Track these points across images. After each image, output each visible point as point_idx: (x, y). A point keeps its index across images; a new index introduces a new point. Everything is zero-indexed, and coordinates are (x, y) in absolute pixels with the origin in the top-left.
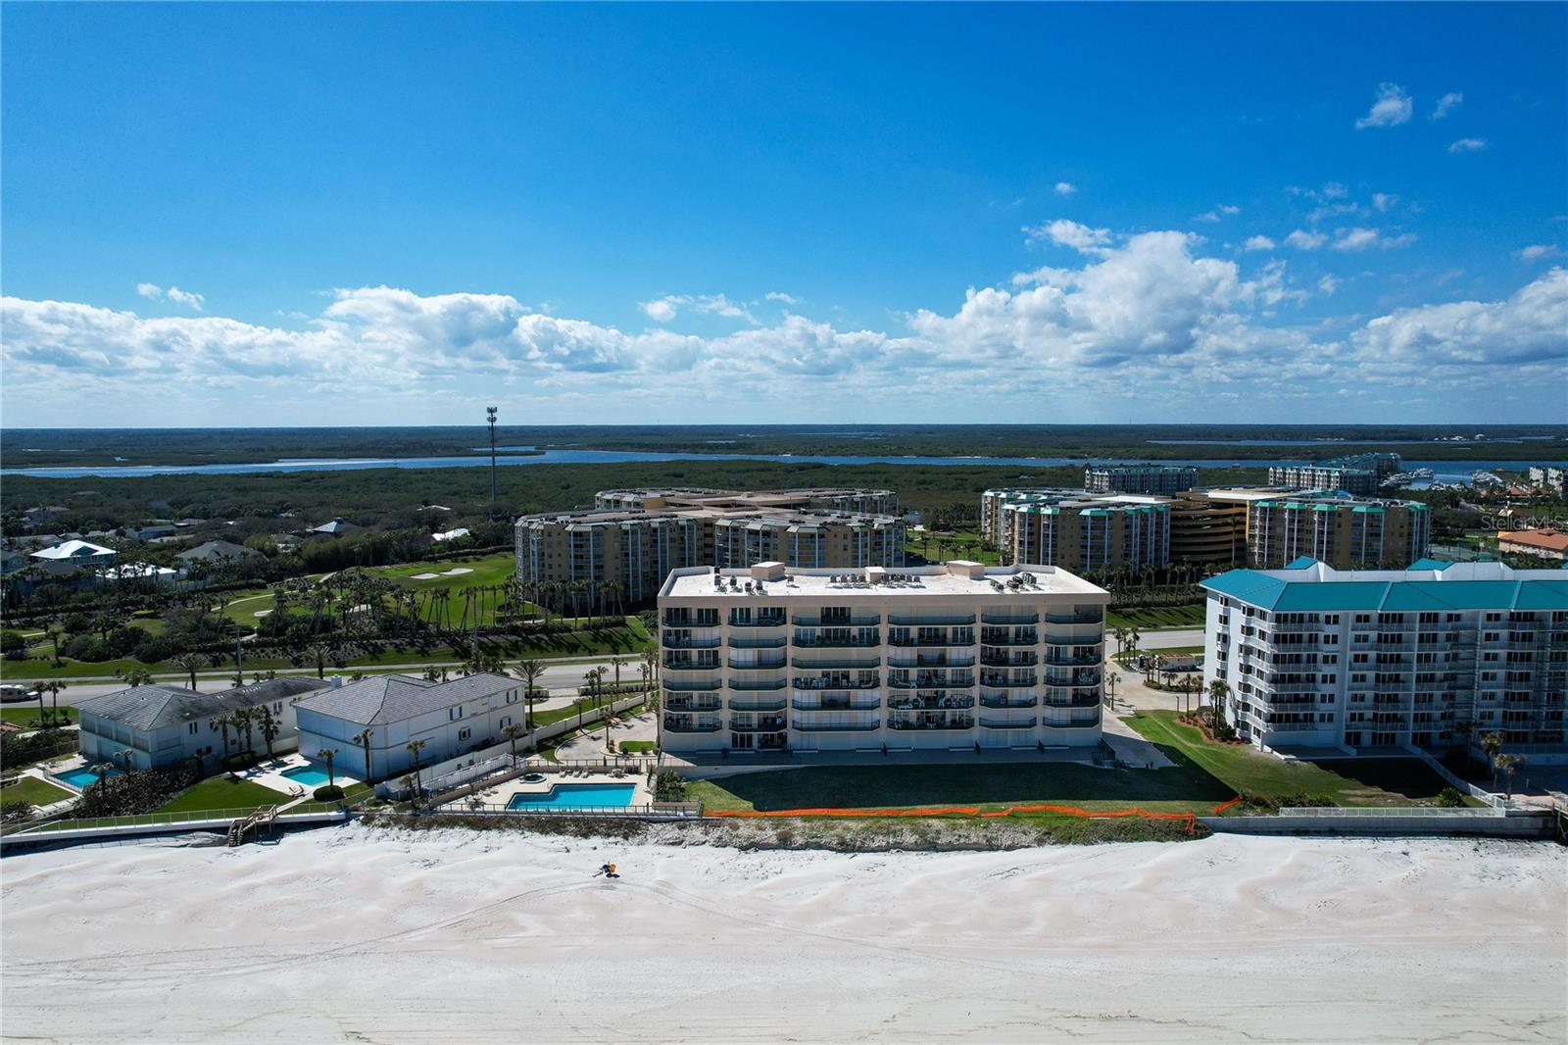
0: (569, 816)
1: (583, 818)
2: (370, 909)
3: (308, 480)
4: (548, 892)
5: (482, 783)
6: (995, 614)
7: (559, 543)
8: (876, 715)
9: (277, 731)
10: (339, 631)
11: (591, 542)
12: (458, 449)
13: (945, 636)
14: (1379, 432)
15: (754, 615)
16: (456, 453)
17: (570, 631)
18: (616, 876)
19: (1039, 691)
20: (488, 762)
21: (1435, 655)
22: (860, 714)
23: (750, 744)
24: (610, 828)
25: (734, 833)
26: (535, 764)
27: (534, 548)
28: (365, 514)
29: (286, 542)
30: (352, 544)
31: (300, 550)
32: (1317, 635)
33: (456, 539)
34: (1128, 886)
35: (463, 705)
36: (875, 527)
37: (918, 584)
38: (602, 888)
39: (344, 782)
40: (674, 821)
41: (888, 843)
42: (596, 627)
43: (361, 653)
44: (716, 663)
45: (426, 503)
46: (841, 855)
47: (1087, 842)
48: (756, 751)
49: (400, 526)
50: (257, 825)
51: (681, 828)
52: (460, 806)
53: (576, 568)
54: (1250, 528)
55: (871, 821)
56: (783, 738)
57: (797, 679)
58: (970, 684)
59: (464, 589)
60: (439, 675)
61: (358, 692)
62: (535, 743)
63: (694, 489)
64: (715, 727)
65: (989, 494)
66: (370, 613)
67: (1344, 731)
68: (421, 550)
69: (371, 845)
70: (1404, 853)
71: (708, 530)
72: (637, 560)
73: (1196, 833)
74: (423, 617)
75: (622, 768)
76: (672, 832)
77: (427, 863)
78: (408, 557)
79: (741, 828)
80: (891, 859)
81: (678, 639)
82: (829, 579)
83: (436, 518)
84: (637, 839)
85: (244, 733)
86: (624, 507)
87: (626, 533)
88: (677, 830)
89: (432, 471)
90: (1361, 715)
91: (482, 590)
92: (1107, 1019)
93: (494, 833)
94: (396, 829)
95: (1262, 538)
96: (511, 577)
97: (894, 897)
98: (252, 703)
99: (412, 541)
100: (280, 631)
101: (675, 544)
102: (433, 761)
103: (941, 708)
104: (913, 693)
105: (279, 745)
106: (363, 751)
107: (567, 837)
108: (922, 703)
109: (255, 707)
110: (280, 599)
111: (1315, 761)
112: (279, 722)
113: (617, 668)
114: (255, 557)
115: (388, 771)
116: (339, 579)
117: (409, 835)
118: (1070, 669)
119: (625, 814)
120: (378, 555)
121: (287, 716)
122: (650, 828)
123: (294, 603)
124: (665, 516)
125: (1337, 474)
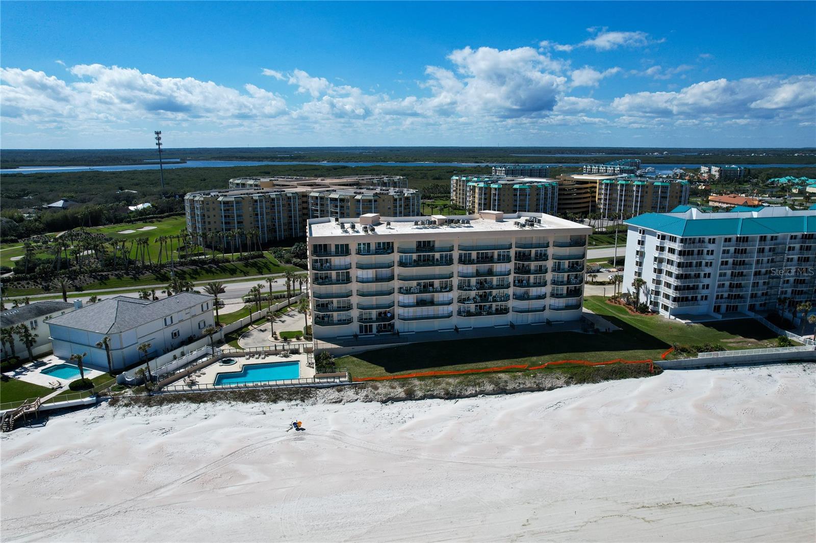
0: (261, 389)
1: (271, 389)
2: (124, 473)
3: (41, 178)
4: (258, 445)
5: (193, 367)
6: (523, 242)
7: (214, 209)
8: (450, 308)
9: (35, 342)
10: (74, 268)
11: (235, 207)
12: (135, 161)
13: (492, 257)
14: (621, 150)
15: (373, 247)
16: (133, 163)
17: (229, 262)
18: (303, 429)
19: (548, 289)
20: (194, 353)
21: (762, 259)
22: (441, 308)
23: (371, 331)
24: (291, 395)
25: (376, 392)
26: (226, 352)
27: (198, 212)
28: (82, 195)
29: (29, 213)
30: (76, 214)
31: (40, 217)
32: (703, 250)
33: (144, 209)
34: (630, 409)
35: (173, 315)
36: (406, 195)
37: (469, 225)
38: (295, 439)
39: (92, 374)
40: (333, 386)
41: (476, 391)
42: (246, 259)
43: (92, 282)
44: (348, 280)
45: (121, 189)
46: (447, 401)
47: (595, 381)
48: (375, 334)
49: (106, 202)
50: (26, 414)
51: (339, 391)
52: (180, 385)
53: (226, 223)
54: (599, 195)
55: (463, 377)
56: (392, 326)
57: (401, 288)
58: (508, 287)
59: (158, 238)
60: (150, 294)
61: (96, 311)
62: (223, 337)
63: (288, 177)
64: (349, 321)
65: (455, 178)
66: (94, 256)
67: (714, 305)
68: (122, 216)
69: (118, 420)
70: (769, 375)
71: (304, 199)
72: (263, 217)
73: (655, 371)
74: (132, 257)
75: (287, 351)
76: (334, 394)
77: (164, 431)
78: (114, 220)
79: (380, 389)
80: (480, 401)
81: (322, 265)
82: (414, 223)
83: (129, 197)
84: (311, 401)
85: (8, 345)
86: (248, 187)
87: (256, 201)
88: (337, 393)
89: (121, 172)
90: (722, 295)
91: (171, 238)
92: (662, 506)
93: (209, 404)
94: (136, 407)
95: (605, 200)
96: (184, 230)
97: (492, 429)
98: (13, 323)
99: (116, 211)
100: (31, 270)
101: (286, 208)
102: (156, 355)
103: (490, 302)
104: (473, 294)
105: (36, 351)
106: (105, 352)
107: (262, 403)
108: (479, 299)
109: (15, 326)
110: (29, 249)
111: (701, 323)
112: (36, 335)
113: (270, 284)
114: (7, 222)
115: (125, 364)
116: (70, 235)
117: (147, 411)
118: (566, 274)
119: (300, 384)
120: (95, 220)
121: (42, 329)
122: (318, 392)
123: (39, 251)
124: (278, 191)
125: (618, 169)
